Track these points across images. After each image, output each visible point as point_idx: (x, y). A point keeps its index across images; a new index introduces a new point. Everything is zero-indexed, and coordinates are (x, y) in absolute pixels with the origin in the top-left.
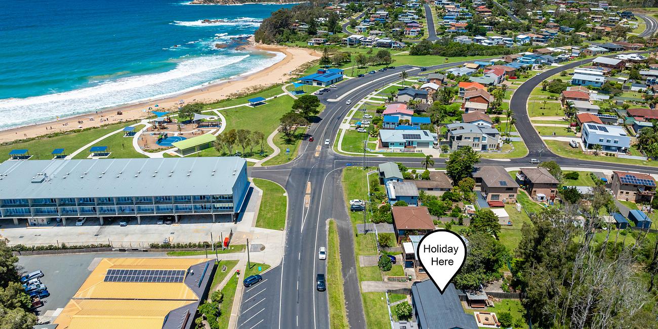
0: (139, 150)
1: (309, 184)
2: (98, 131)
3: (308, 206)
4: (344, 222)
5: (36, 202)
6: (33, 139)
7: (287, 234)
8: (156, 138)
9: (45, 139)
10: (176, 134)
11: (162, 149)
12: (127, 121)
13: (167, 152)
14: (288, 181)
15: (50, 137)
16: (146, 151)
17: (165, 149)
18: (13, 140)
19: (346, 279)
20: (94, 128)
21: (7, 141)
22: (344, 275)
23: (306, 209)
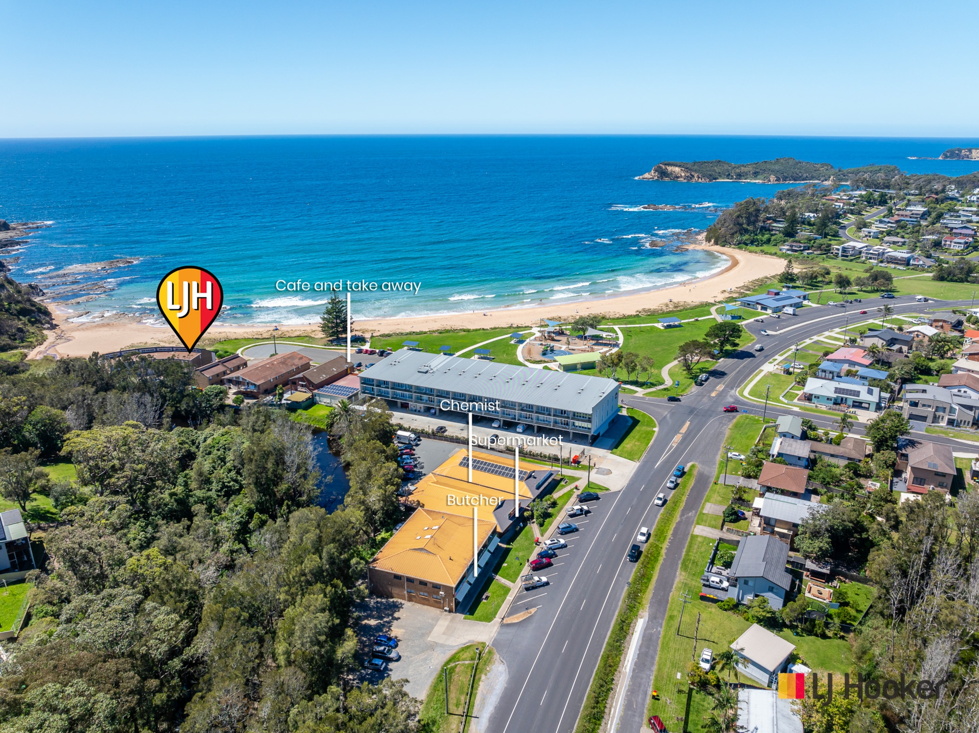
0: (520, 358)
1: (688, 423)
2: (486, 333)
3: (675, 446)
4: (707, 469)
5: (419, 390)
6: (425, 333)
7: (639, 466)
8: (542, 348)
9: (436, 334)
10: (564, 348)
11: (545, 362)
12: (518, 327)
13: (549, 365)
14: (665, 417)
15: (440, 333)
16: (527, 360)
17: (547, 362)
18: (408, 331)
19: (682, 520)
20: (483, 329)
21: (402, 331)
22: (682, 515)
23: (672, 447)
